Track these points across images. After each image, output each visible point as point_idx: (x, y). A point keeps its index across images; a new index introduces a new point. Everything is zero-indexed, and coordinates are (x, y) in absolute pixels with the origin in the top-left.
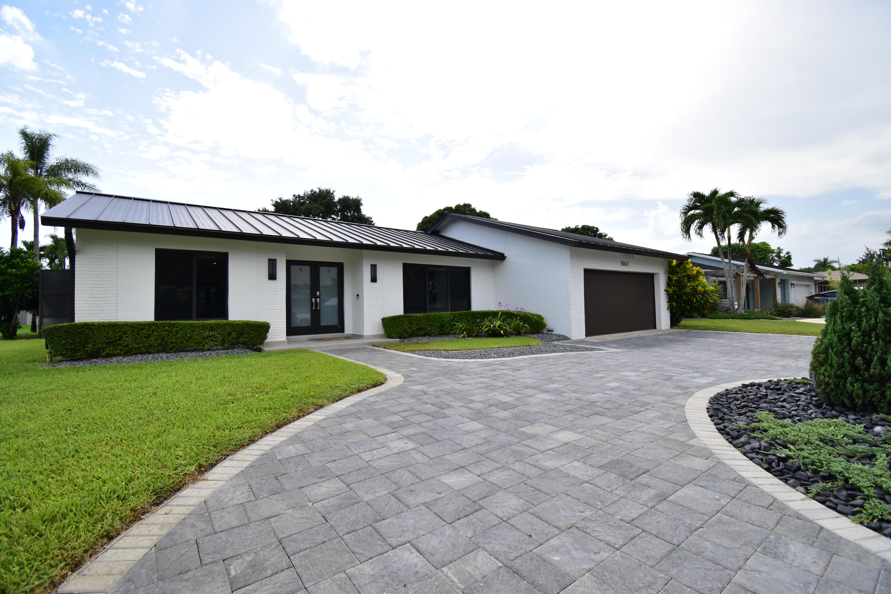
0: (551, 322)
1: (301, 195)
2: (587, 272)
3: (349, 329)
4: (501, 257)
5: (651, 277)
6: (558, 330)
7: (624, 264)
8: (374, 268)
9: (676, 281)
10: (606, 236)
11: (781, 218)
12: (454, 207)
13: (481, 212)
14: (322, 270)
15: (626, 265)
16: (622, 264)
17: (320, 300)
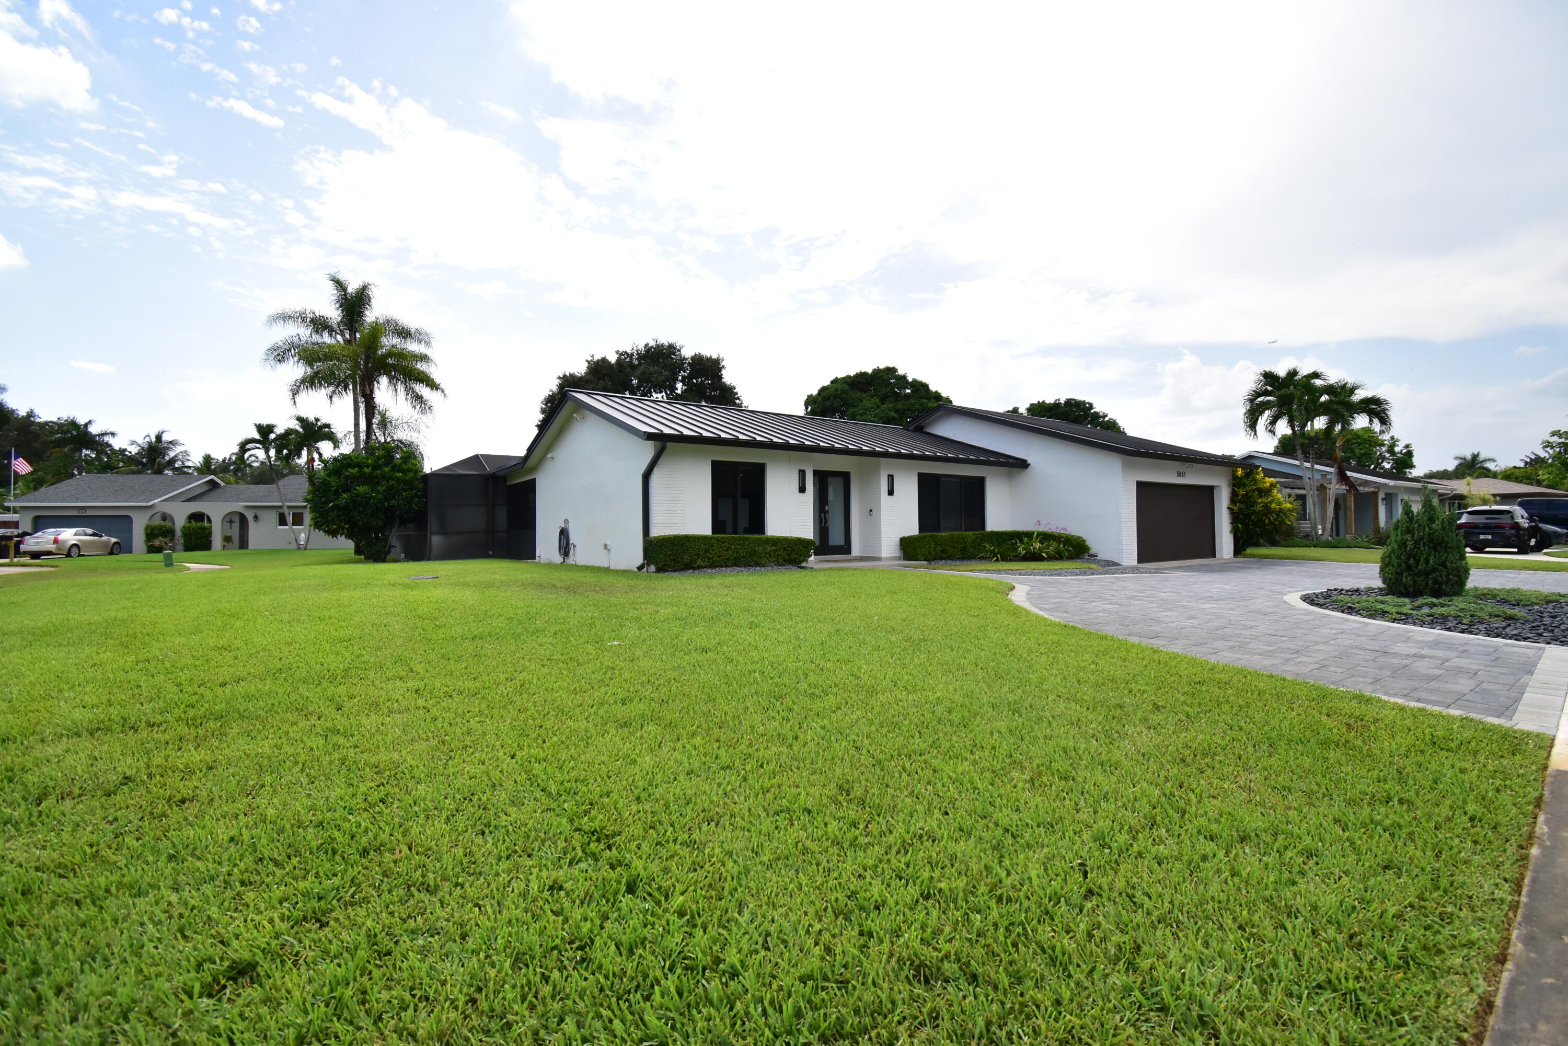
0: (1094, 546)
1: (629, 352)
2: (1140, 485)
3: (856, 550)
4: (1022, 464)
5: (1210, 490)
6: (1103, 555)
7: (1180, 475)
8: (891, 478)
9: (1243, 496)
10: (1105, 416)
11: (1384, 411)
12: (870, 371)
13: (915, 380)
14: (831, 480)
15: (1183, 476)
16: (1178, 475)
17: (829, 516)
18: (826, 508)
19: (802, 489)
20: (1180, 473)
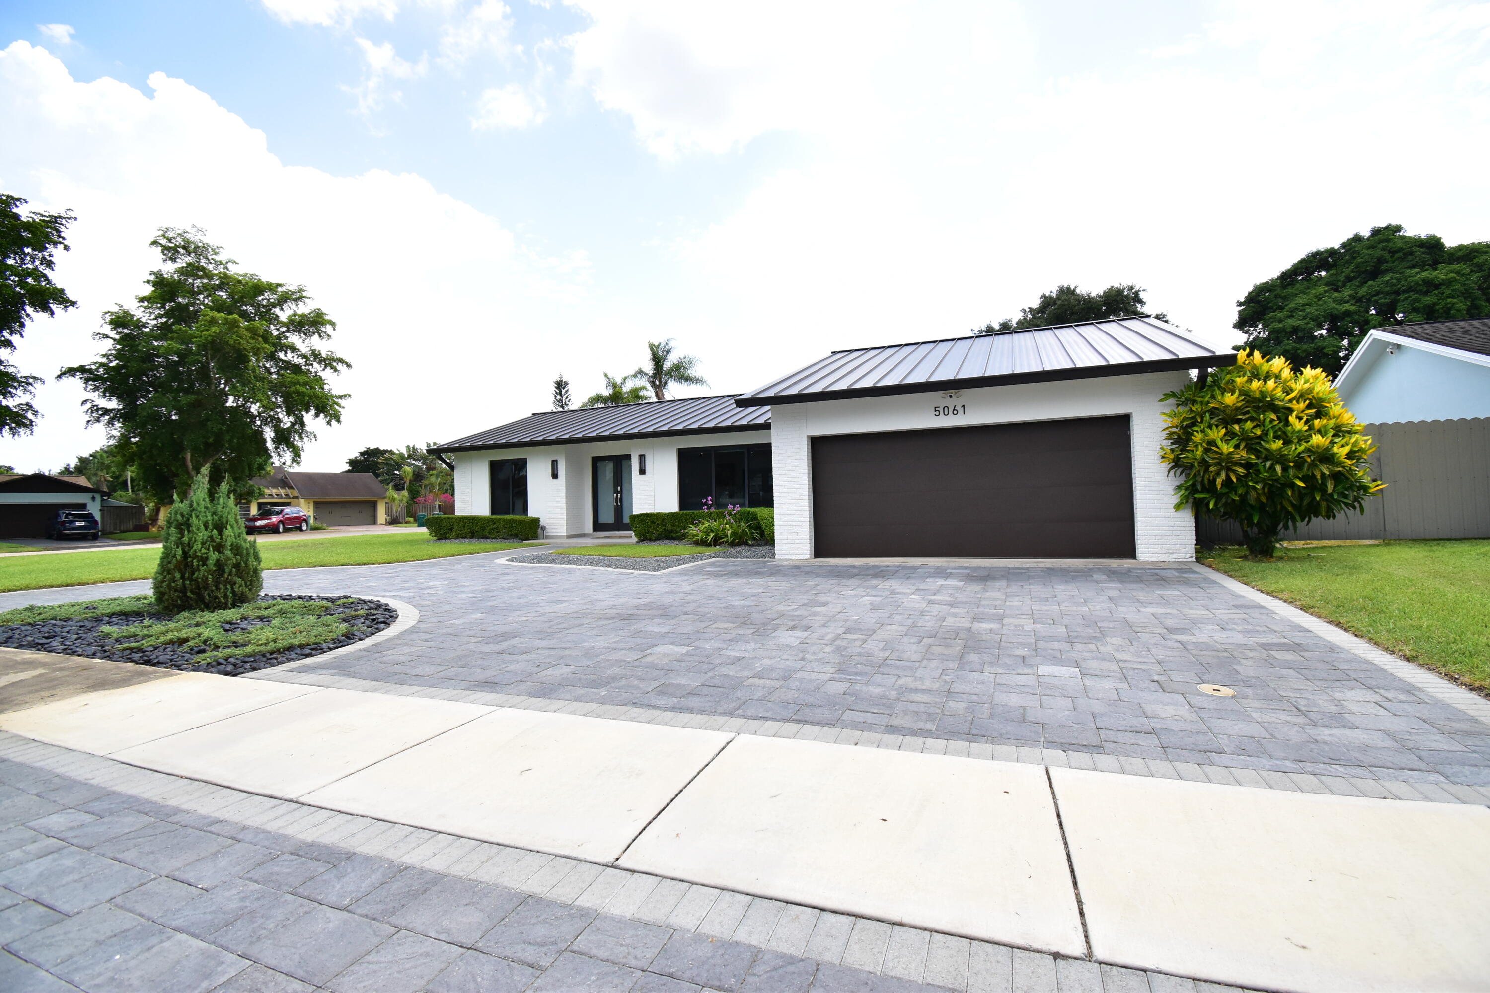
5: (1124, 421)
7: (946, 411)
8: (642, 458)
14: (625, 463)
15: (955, 412)
16: (937, 413)
17: (621, 496)
18: (619, 489)
19: (555, 476)
20: (946, 409)
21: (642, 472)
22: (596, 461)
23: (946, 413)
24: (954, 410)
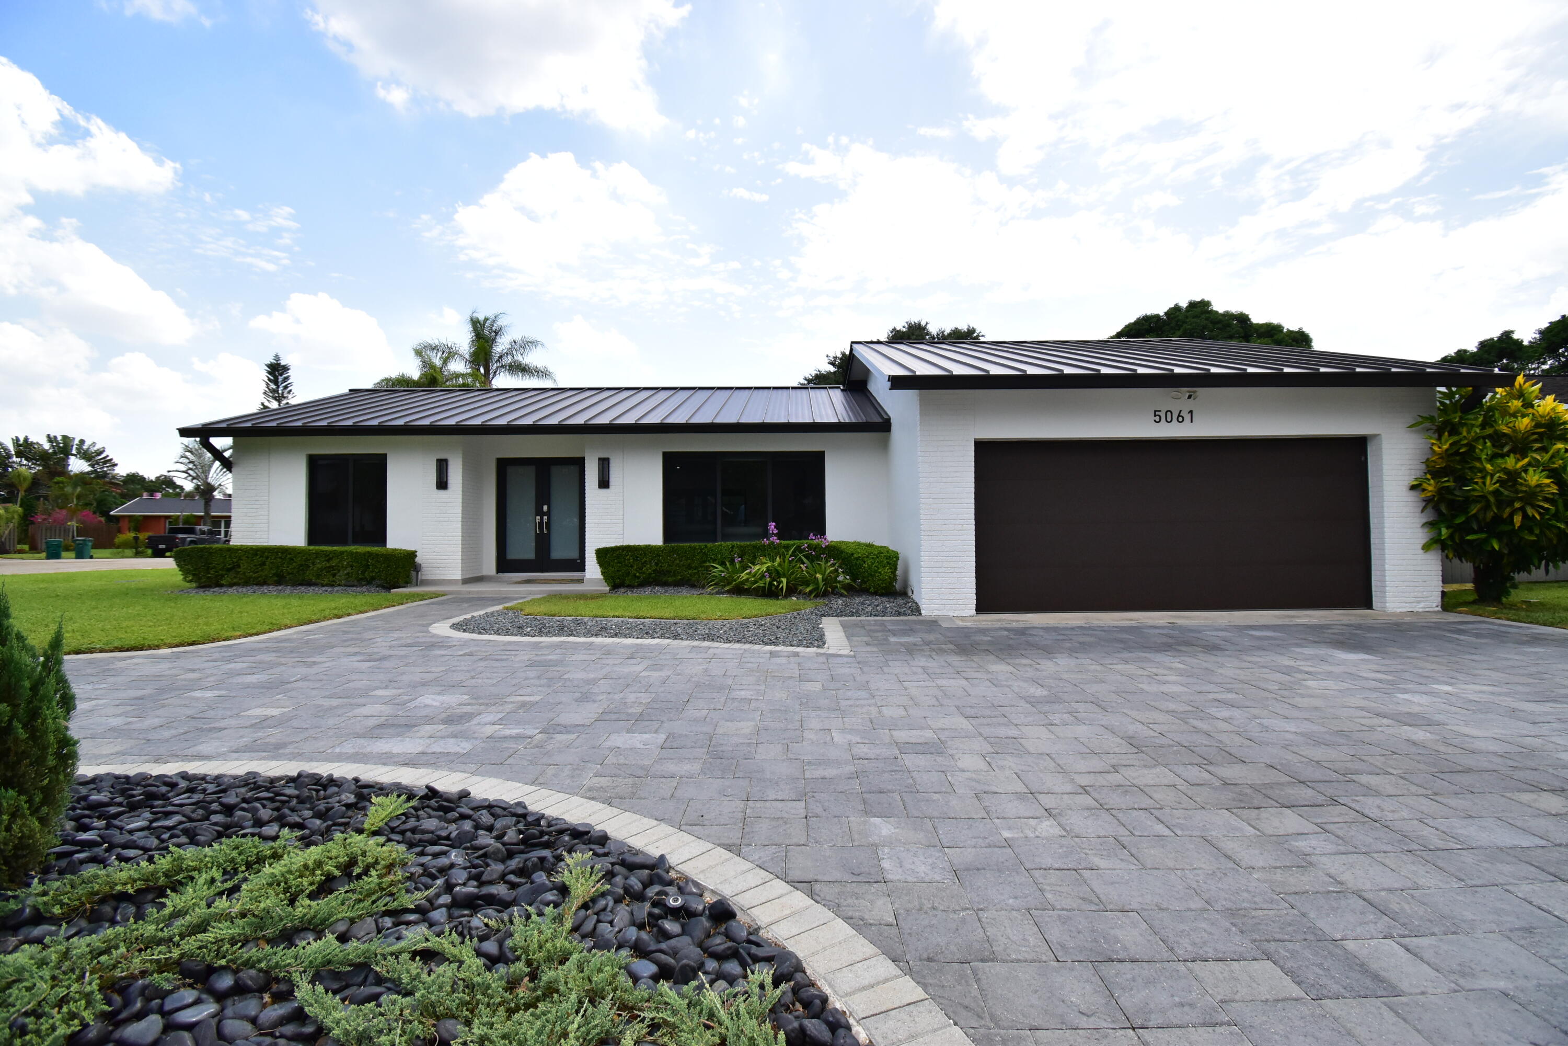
0: (912, 573)
2: (984, 449)
4: (884, 425)
5: (1354, 446)
7: (1169, 416)
8: (604, 465)
14: (555, 471)
15: (1180, 419)
16: (1157, 419)
17: (549, 519)
18: (545, 508)
19: (442, 484)
20: (1169, 414)
21: (604, 483)
22: (504, 466)
23: (1169, 419)
24: (1179, 416)
